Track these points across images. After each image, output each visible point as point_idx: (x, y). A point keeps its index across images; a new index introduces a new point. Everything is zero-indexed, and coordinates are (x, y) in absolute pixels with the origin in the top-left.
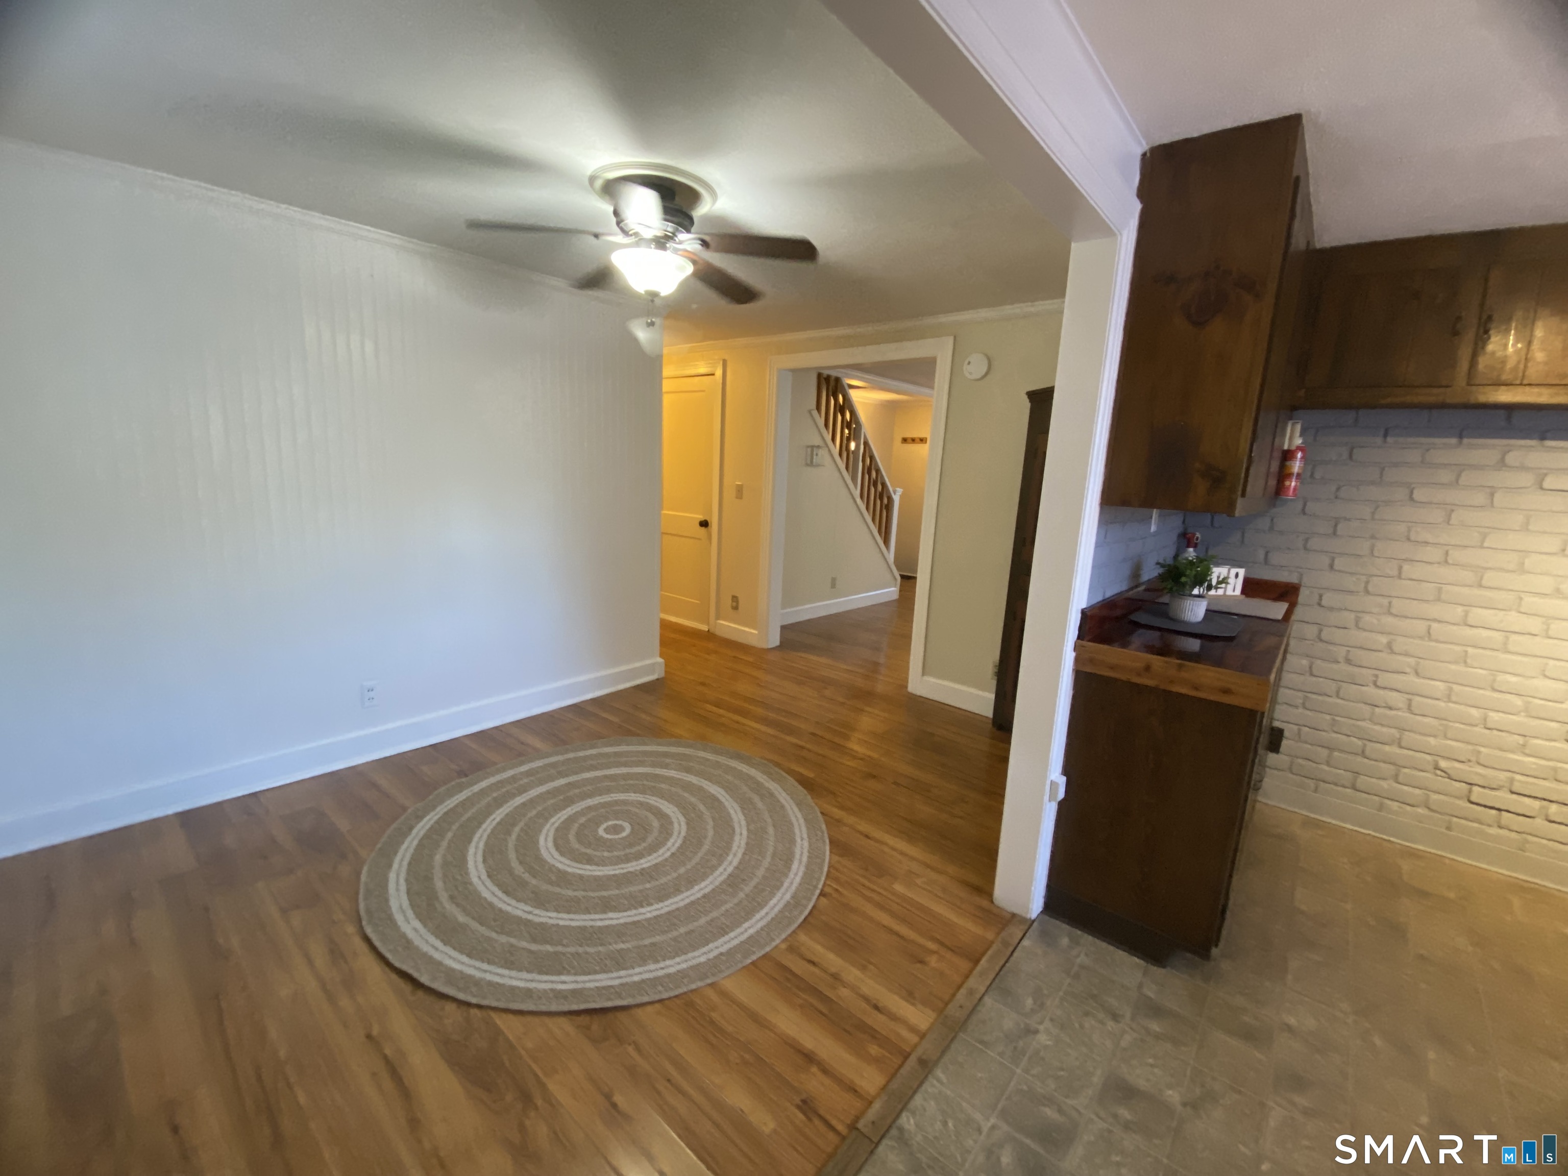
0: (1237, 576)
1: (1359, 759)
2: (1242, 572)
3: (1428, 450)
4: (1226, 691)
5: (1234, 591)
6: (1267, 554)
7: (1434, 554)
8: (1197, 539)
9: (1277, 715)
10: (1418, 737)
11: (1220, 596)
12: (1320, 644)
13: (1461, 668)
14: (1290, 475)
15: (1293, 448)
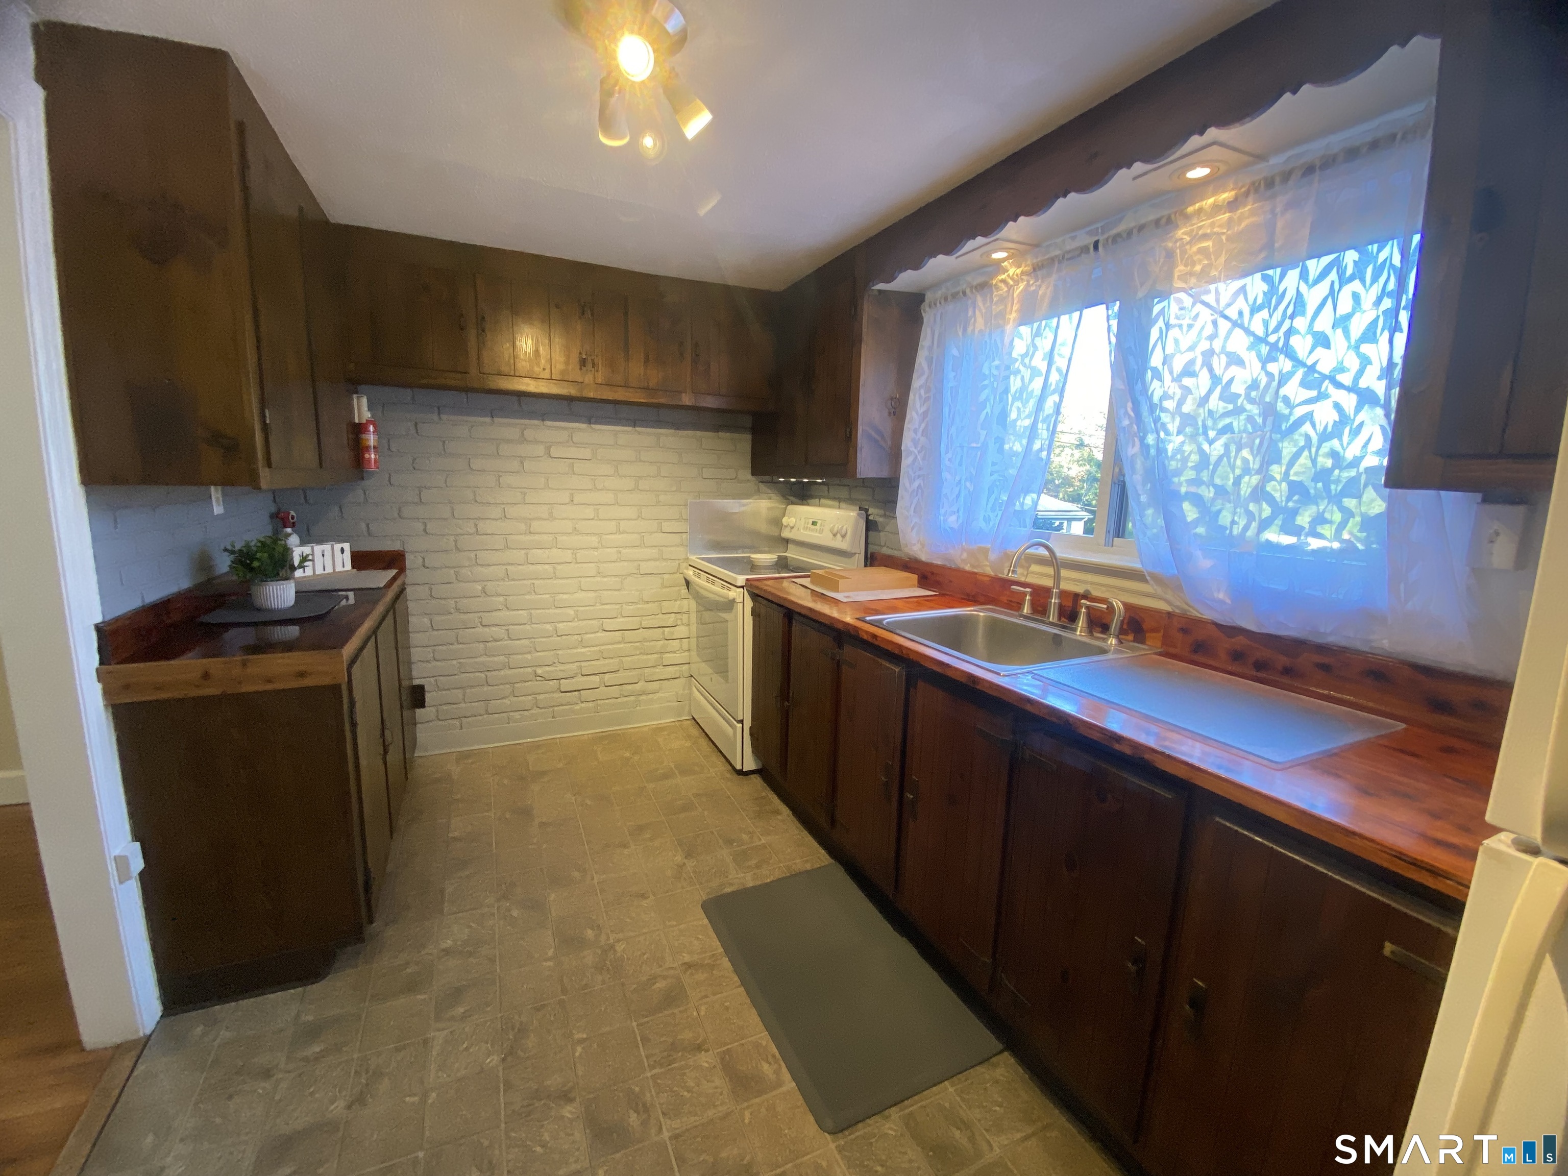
0: (342, 550)
1: (485, 688)
2: (346, 546)
3: (472, 427)
4: (302, 675)
5: (344, 567)
6: (368, 526)
7: (496, 512)
8: (293, 518)
9: (415, 674)
10: (520, 657)
11: (309, 577)
12: (434, 601)
13: (533, 597)
14: (367, 448)
15: (364, 421)
